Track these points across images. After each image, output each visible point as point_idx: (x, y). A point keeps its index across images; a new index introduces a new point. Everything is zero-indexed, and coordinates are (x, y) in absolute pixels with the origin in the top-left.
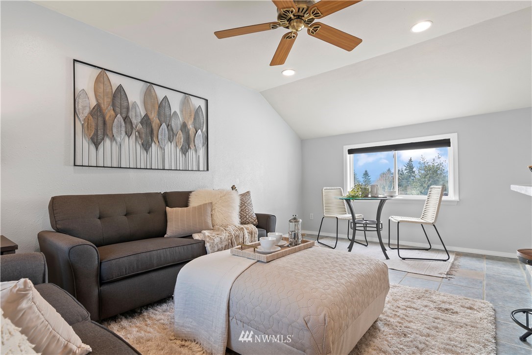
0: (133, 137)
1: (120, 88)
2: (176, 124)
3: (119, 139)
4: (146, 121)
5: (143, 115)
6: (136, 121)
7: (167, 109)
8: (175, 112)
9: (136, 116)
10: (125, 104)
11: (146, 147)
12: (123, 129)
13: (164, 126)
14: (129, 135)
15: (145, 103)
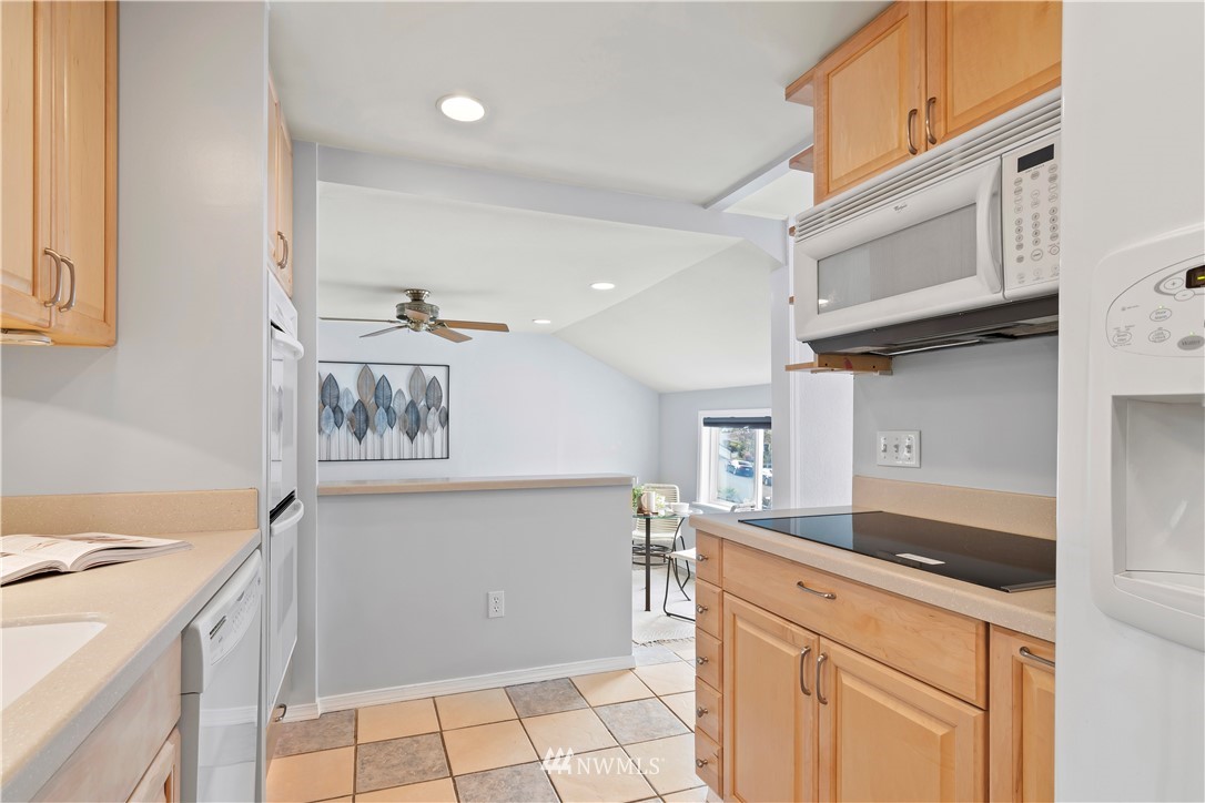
0: (344, 427)
1: (330, 377)
2: (399, 405)
3: (328, 432)
4: (360, 406)
5: (356, 399)
6: (347, 408)
7: (387, 389)
8: (400, 392)
9: (348, 403)
10: (336, 393)
11: (360, 436)
12: (332, 420)
13: (382, 410)
14: (338, 424)
15: (359, 387)
